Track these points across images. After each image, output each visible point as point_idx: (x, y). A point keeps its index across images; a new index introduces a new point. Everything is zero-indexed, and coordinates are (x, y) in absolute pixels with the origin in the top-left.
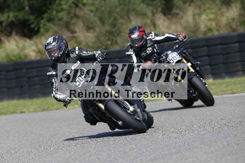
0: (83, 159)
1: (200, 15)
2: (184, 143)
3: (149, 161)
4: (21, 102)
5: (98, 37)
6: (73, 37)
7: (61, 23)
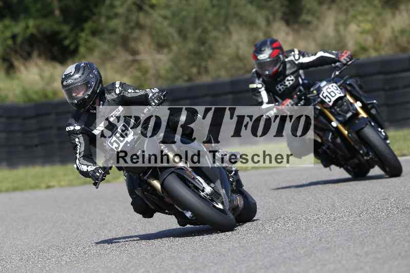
0: (151, 266)
1: (346, 24)
2: (319, 238)
3: (261, 269)
4: (47, 169)
5: (175, 62)
6: (135, 61)
7: (114, 37)
